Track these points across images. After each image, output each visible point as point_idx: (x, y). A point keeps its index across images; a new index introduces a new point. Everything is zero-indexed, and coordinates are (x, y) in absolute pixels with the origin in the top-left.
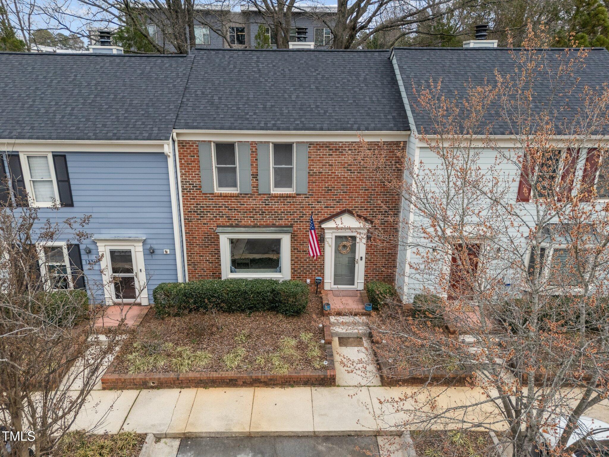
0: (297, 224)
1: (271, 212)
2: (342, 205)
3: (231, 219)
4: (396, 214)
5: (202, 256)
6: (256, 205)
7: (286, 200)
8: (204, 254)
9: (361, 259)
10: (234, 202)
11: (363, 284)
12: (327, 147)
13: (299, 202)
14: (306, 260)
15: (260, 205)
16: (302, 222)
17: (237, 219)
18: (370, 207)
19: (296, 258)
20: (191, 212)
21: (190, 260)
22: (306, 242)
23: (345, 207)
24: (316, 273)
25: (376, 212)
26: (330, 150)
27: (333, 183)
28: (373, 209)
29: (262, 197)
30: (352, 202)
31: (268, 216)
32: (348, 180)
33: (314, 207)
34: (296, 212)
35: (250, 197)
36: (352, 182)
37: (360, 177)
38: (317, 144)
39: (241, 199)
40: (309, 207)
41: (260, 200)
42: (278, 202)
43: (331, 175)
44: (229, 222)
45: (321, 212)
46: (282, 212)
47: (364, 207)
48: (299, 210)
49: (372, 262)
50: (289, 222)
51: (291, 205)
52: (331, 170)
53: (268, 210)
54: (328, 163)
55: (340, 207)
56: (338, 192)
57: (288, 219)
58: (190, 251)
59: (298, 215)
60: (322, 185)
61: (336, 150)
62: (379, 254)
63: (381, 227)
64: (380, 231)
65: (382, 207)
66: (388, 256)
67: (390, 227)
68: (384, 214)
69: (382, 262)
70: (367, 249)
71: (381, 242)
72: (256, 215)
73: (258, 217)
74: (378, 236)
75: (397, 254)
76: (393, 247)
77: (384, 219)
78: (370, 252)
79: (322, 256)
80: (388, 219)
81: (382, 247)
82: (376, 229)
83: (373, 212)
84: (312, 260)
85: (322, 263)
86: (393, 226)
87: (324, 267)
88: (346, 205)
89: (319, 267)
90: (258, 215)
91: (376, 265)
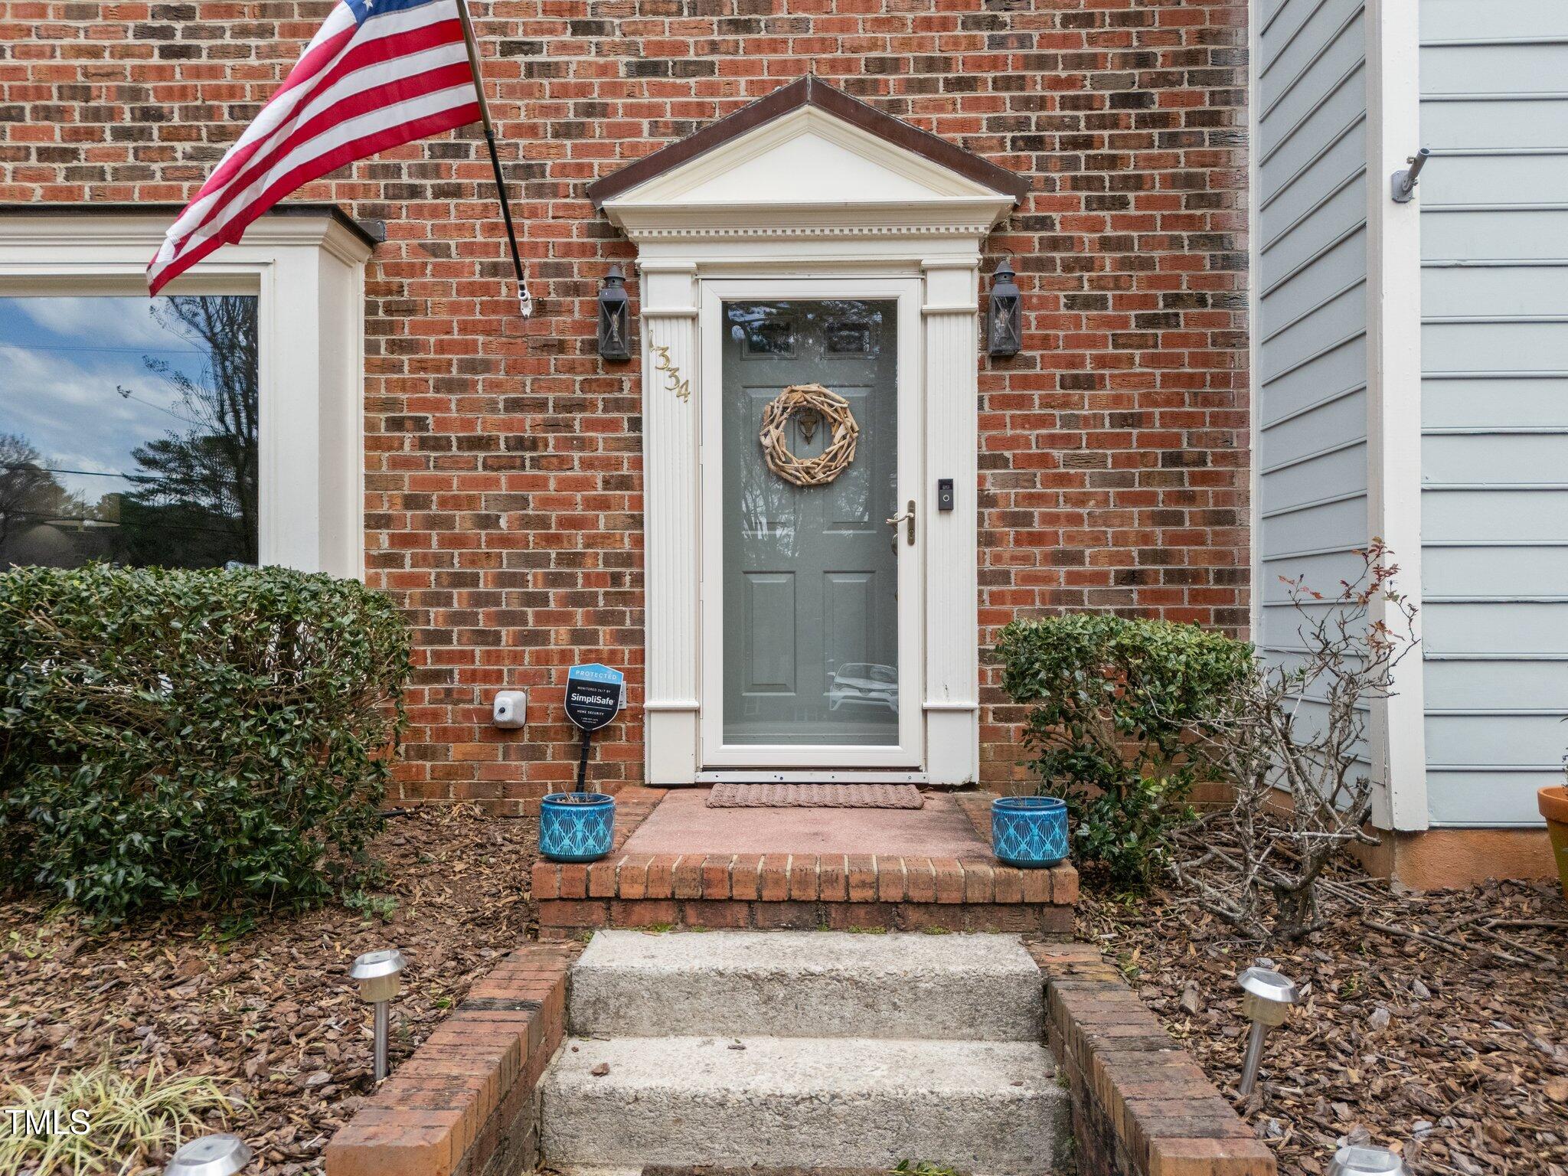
0: (418, 212)
1: (211, 113)
2: (774, 46)
4: (1213, 119)
6: (95, 53)
9: (946, 506)
11: (970, 728)
14: (487, 522)
15: (127, 52)
16: (456, 191)
18: (995, 63)
19: (410, 502)
22: (487, 366)
23: (799, 65)
24: (578, 637)
25: (1042, 103)
28: (1020, 83)
30: (848, 26)
31: (182, 147)
33: (548, 69)
40: (511, 70)
42: (264, 32)
45: (604, 110)
47: (947, 64)
49: (1037, 539)
53: (183, 93)
55: (750, 68)
62: (1087, 461)
63: (1096, 225)
64: (1088, 265)
65: (1093, 61)
66: (1164, 478)
67: (1168, 222)
68: (1115, 122)
69: (1120, 539)
70: (984, 424)
71: (1101, 361)
72: (91, 135)
73: (108, 155)
74: (1072, 302)
75: (1240, 459)
76: (1206, 401)
77: (1113, 162)
78: (1012, 442)
79: (624, 483)
80: (1152, 162)
81: (1117, 400)
82: (1054, 244)
83: (1027, 103)
84: (543, 522)
85: (627, 546)
86: (1190, 222)
87: (639, 580)
88: (806, 46)
89: (600, 579)
90: (109, 142)
91: (1076, 558)
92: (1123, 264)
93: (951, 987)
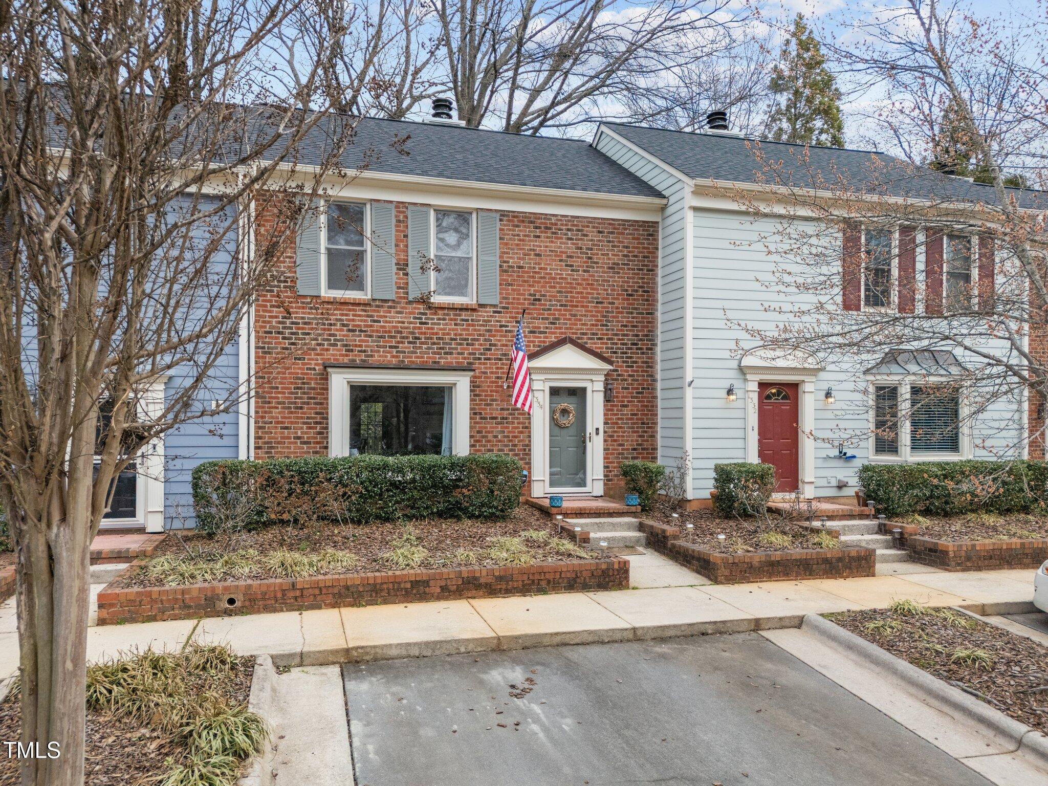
0: (480, 364)
1: (431, 338)
2: (560, 328)
3: (352, 351)
4: (651, 349)
5: (286, 428)
6: (403, 323)
7: (460, 315)
8: (292, 423)
9: (597, 434)
10: (360, 316)
11: (602, 483)
12: (531, 222)
13: (484, 321)
14: (496, 437)
15: (411, 323)
16: (489, 359)
17: (365, 351)
18: (607, 334)
19: (479, 432)
20: (271, 333)
21: (260, 438)
22: (496, 400)
23: (565, 333)
25: (616, 344)
26: (536, 228)
27: (542, 287)
28: (612, 339)
29: (415, 308)
30: (576, 324)
31: (424, 346)
32: (568, 283)
33: (510, 331)
34: (478, 340)
35: (390, 307)
36: (575, 288)
37: (587, 280)
38: (514, 217)
39: (374, 311)
40: (502, 331)
41: (410, 313)
42: (444, 319)
43: (539, 273)
44: (347, 355)
46: (452, 339)
47: (597, 334)
48: (484, 335)
49: (615, 441)
50: (465, 358)
51: (469, 325)
52: (539, 264)
53: (425, 333)
54: (534, 250)
55: (555, 333)
56: (553, 305)
57: (462, 354)
58: (262, 417)
59: (481, 345)
60: (524, 290)
61: (546, 228)
62: (626, 424)
63: (627, 371)
64: (626, 380)
65: (627, 335)
66: (641, 428)
67: (642, 371)
68: (631, 349)
69: (632, 441)
70: (605, 415)
71: (628, 402)
72: (402, 343)
73: (406, 348)
74: (623, 388)
75: (656, 424)
76: (649, 411)
77: (631, 358)
78: (611, 419)
79: (526, 428)
80: (639, 358)
81: (632, 410)
82: (619, 375)
83: (613, 344)
84: (508, 437)
85: (527, 442)
86: (647, 371)
87: (530, 450)
88: (567, 328)
89: (521, 450)
90: (406, 344)
91: (623, 445)
92: (633, 380)
93: (626, 523)
